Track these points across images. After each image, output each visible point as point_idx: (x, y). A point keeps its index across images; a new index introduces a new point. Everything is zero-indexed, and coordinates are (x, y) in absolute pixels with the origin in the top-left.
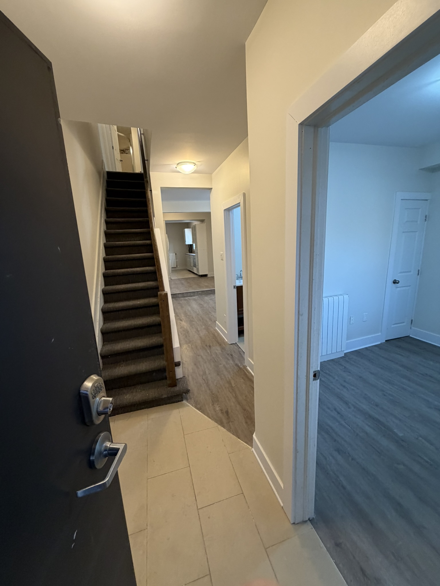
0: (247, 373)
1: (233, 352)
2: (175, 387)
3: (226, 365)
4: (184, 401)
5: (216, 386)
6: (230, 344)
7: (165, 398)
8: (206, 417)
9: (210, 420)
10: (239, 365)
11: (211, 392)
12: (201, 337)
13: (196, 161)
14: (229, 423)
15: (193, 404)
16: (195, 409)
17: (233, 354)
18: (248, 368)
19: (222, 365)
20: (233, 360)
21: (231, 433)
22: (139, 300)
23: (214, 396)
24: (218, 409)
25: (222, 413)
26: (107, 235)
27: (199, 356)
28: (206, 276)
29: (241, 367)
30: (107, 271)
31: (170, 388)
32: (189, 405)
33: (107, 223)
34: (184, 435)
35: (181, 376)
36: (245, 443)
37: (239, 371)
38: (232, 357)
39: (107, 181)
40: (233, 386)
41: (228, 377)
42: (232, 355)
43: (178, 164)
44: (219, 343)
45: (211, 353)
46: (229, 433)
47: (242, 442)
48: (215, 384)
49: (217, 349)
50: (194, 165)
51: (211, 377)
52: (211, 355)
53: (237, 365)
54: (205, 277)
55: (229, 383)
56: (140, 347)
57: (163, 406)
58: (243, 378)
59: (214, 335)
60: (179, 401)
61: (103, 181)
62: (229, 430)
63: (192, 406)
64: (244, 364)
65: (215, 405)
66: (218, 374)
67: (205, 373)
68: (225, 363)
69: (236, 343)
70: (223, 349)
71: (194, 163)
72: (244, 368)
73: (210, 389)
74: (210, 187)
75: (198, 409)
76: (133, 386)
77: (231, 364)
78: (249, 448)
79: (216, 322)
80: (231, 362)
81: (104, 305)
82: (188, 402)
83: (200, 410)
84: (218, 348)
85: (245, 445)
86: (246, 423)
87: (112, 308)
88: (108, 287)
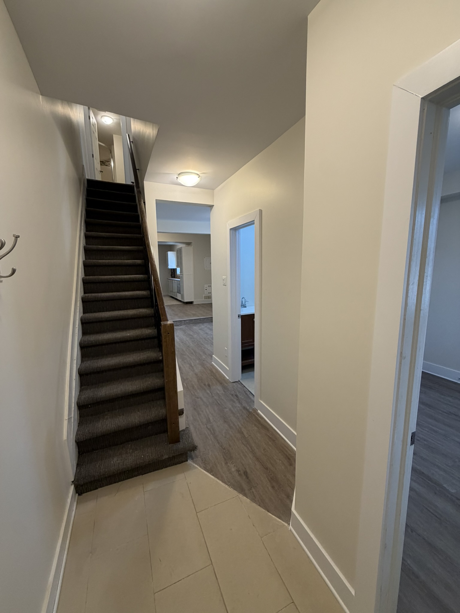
0: (259, 419)
1: (238, 392)
2: (179, 443)
3: (232, 409)
4: (189, 461)
5: (225, 437)
6: (232, 382)
7: (165, 459)
8: (220, 482)
9: (226, 486)
10: (248, 408)
11: (221, 446)
12: (196, 374)
13: (201, 173)
14: (251, 490)
15: (200, 464)
16: (205, 472)
17: (238, 394)
18: (259, 411)
19: (227, 410)
20: (240, 403)
21: (257, 504)
22: (128, 332)
23: (225, 451)
24: (233, 469)
25: (240, 475)
26: (88, 252)
27: (198, 398)
28: (191, 303)
29: (251, 410)
30: (87, 295)
31: (171, 445)
32: (196, 466)
33: (87, 237)
34: (197, 513)
35: (184, 428)
36: (278, 519)
37: (249, 415)
38: (237, 398)
39: (87, 189)
40: (247, 436)
41: (238, 425)
42: (237, 396)
43: (179, 174)
44: (219, 381)
45: (212, 394)
46: (254, 504)
47: (273, 516)
48: (224, 435)
49: (218, 389)
50: (199, 177)
51: (217, 425)
52: (213, 397)
53: (245, 408)
54: (191, 305)
55: (241, 432)
56: (132, 392)
57: (162, 470)
58: (255, 425)
59: (212, 372)
60: (183, 462)
61: (84, 189)
62: (254, 500)
63: (200, 467)
64: (254, 407)
65: (229, 464)
66: (225, 422)
67: (209, 421)
68: (231, 407)
69: (239, 381)
70: (225, 388)
71: (198, 174)
72: (254, 412)
73: (219, 443)
74: (212, 204)
75: (208, 471)
76: (121, 444)
77: (238, 407)
78: (285, 525)
79: (213, 355)
80: (238, 405)
81: (82, 338)
82: (194, 462)
83: (211, 472)
84: (219, 387)
85: (278, 522)
86: (273, 487)
87: (94, 342)
88: (87, 315)
